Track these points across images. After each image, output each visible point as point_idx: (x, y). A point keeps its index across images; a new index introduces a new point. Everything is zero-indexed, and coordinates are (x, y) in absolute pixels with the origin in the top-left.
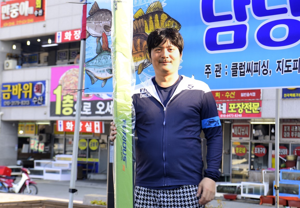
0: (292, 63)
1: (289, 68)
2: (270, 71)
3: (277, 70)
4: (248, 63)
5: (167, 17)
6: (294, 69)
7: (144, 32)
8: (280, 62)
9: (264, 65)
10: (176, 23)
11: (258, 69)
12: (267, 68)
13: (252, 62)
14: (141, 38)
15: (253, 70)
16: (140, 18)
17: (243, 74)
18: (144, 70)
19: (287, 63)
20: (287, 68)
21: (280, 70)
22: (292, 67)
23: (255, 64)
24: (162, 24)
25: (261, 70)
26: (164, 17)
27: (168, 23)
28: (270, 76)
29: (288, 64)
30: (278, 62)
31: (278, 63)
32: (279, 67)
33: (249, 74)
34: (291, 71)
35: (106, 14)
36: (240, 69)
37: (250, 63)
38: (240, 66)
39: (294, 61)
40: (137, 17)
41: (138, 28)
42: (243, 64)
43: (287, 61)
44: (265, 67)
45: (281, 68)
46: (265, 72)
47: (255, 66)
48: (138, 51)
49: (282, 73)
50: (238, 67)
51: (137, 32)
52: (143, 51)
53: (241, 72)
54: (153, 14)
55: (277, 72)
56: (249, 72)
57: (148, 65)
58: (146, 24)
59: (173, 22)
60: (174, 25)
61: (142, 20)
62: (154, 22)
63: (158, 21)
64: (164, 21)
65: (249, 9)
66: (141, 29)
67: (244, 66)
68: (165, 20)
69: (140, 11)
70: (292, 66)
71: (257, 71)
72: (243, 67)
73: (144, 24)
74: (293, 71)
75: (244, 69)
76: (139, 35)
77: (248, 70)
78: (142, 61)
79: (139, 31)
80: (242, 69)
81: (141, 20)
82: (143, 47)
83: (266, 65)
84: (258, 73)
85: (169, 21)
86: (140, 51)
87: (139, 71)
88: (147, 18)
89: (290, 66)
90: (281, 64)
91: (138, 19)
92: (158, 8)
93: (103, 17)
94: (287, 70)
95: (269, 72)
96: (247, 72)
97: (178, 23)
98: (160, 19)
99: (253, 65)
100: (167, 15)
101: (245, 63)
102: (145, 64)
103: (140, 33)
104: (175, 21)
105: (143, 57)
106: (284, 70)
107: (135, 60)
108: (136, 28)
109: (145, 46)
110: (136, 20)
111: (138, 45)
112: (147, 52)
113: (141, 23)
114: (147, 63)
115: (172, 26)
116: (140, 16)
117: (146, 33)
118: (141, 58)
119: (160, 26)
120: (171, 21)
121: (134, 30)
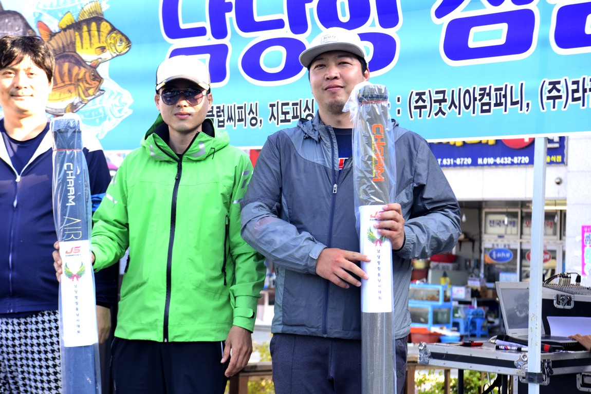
0: (290, 108)
1: (287, 115)
2: (261, 120)
3: (270, 119)
4: (228, 107)
5: (109, 28)
6: (294, 117)
7: (75, 52)
8: (274, 105)
9: (251, 110)
10: (124, 39)
11: (244, 117)
12: (257, 115)
13: (235, 105)
14: (70, 62)
15: (237, 118)
16: (69, 27)
17: (222, 124)
19: (284, 107)
20: (284, 116)
21: (275, 118)
22: (291, 115)
23: (238, 108)
24: (103, 39)
25: (248, 118)
26: (105, 27)
27: (112, 38)
28: (260, 128)
29: (285, 109)
30: (271, 105)
31: (271, 108)
32: (273, 115)
33: (230, 124)
34: (289, 121)
35: (15, 19)
36: (218, 116)
37: (231, 107)
38: (218, 112)
39: (293, 104)
40: (64, 26)
41: (65, 44)
42: (222, 108)
43: (283, 104)
44: (253, 113)
45: (276, 116)
46: (254, 122)
47: (239, 111)
48: (66, 83)
49: (278, 124)
50: (215, 113)
51: (64, 51)
52: (73, 82)
53: (219, 122)
54: (88, 22)
55: (270, 122)
56: (230, 121)
57: (80, 107)
58: (78, 38)
59: (119, 36)
60: (121, 41)
61: (72, 31)
62: (90, 35)
63: (96, 33)
64: (106, 35)
65: (231, 19)
66: (71, 46)
67: (223, 111)
68: (107, 32)
69: (69, 16)
70: (290, 113)
71: (242, 120)
72: (222, 113)
73: (75, 39)
74: (292, 120)
75: (224, 117)
76: (66, 56)
77: (230, 119)
78: (71, 101)
79: (67, 50)
80: (220, 116)
81: (70, 31)
82: (73, 77)
83: (254, 111)
84: (244, 122)
85: (114, 35)
86: (69, 83)
88: (79, 28)
89: (288, 113)
90: (275, 108)
91: (65, 30)
92: (96, 12)
93: (10, 24)
94: (284, 119)
95: (259, 121)
96: (227, 121)
97: (127, 39)
98: (99, 31)
99: (237, 111)
100: (111, 25)
101: (224, 106)
102: (75, 104)
103: (69, 53)
104: (123, 35)
105: (74, 94)
106: (280, 119)
107: (62, 97)
108: (63, 44)
109: (75, 76)
110: (62, 32)
111: (65, 73)
112: (79, 85)
113: (71, 37)
114: (79, 104)
115: (118, 44)
116: (68, 24)
117: (77, 54)
118: (70, 94)
119: (99, 42)
120: (116, 34)
121: (59, 48)
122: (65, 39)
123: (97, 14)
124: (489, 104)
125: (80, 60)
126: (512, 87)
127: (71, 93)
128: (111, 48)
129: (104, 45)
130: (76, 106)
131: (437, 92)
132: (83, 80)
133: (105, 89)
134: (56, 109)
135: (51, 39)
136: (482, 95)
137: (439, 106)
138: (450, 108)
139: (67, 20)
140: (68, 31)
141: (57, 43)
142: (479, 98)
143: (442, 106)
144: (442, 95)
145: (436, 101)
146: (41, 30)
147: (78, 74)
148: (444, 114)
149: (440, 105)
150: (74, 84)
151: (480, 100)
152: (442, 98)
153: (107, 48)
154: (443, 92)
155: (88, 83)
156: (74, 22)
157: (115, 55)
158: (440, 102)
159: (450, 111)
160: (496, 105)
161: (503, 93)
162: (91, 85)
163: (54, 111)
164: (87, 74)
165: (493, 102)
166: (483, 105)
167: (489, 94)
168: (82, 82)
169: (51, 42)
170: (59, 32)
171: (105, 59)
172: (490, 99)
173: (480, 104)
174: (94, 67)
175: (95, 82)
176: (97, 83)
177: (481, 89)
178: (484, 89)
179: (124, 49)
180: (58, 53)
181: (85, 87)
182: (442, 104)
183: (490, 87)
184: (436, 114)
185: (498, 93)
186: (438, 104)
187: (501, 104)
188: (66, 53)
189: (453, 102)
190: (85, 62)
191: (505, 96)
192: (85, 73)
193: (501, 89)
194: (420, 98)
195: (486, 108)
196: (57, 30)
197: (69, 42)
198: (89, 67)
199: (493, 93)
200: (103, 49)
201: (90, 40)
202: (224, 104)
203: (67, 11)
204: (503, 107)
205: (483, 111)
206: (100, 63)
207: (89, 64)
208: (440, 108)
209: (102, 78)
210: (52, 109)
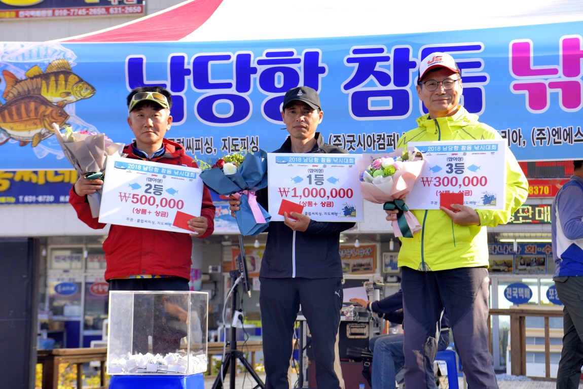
0: (239, 142)
1: (237, 147)
2: (215, 150)
3: (223, 149)
4: (187, 140)
5: (77, 79)
6: (242, 148)
7: (40, 95)
8: (226, 140)
9: (207, 143)
10: (89, 87)
11: (200, 147)
12: (211, 146)
13: (193, 139)
14: (35, 101)
15: (195, 147)
16: (36, 77)
18: (42, 142)
19: (234, 141)
20: (234, 147)
21: (227, 149)
22: (240, 146)
23: (196, 141)
24: (69, 87)
25: (204, 148)
26: (72, 79)
27: (79, 87)
28: (215, 155)
30: (223, 140)
32: (225, 146)
33: (189, 151)
34: (238, 150)
37: (190, 140)
39: (242, 140)
41: (30, 89)
42: (182, 140)
43: (233, 140)
45: (228, 147)
46: (209, 150)
47: (197, 143)
48: (31, 118)
49: (229, 153)
51: (29, 94)
52: (39, 117)
54: (56, 74)
55: (223, 151)
57: (48, 136)
58: (44, 85)
59: (86, 86)
60: (86, 89)
61: (39, 80)
62: (57, 83)
63: (63, 82)
64: (73, 84)
65: (189, 80)
66: (36, 90)
67: (183, 142)
68: (74, 82)
69: (36, 68)
71: (199, 149)
73: (41, 86)
74: (241, 150)
76: (32, 97)
77: (189, 148)
78: (38, 131)
79: (32, 93)
81: (37, 79)
82: (40, 114)
83: (210, 143)
84: (200, 151)
85: (80, 85)
86: (35, 117)
87: (33, 143)
88: (46, 78)
89: (237, 145)
90: (227, 142)
91: (32, 78)
92: (64, 67)
94: (234, 149)
95: (213, 150)
97: (93, 88)
98: (66, 81)
99: (194, 142)
100: (79, 77)
102: (42, 134)
103: (34, 95)
104: (89, 85)
105: (39, 126)
106: (231, 149)
107: (27, 128)
108: (28, 88)
109: (42, 112)
110: (29, 80)
111: (31, 110)
112: (45, 120)
113: (37, 84)
114: (46, 134)
115: (83, 91)
116: (36, 74)
117: (42, 96)
118: (35, 126)
119: (66, 89)
120: (83, 84)
121: (25, 91)
122: (31, 85)
123: (65, 69)
124: (384, 145)
125: (46, 101)
126: (398, 135)
127: (37, 125)
128: (76, 94)
129: (70, 91)
130: (44, 135)
131: (348, 136)
132: (50, 116)
133: (71, 123)
134: (23, 137)
135: (16, 84)
136: (379, 139)
137: (350, 145)
138: (358, 146)
139: (34, 71)
140: (35, 79)
141: (22, 87)
142: (377, 140)
143: (352, 145)
144: (352, 138)
145: (348, 141)
146: (6, 77)
147: (44, 112)
148: (354, 149)
149: (351, 143)
150: (39, 119)
151: (378, 142)
152: (352, 140)
153: (72, 93)
154: (353, 136)
155: (54, 118)
156: (41, 73)
157: (79, 98)
158: (351, 142)
159: (358, 148)
160: (388, 145)
161: (392, 138)
162: (57, 120)
163: (21, 138)
164: (54, 112)
165: (386, 143)
166: (379, 145)
167: (384, 139)
168: (48, 118)
169: (16, 86)
170: (26, 80)
171: (71, 101)
172: (384, 142)
173: (378, 144)
174: (61, 106)
175: (61, 118)
176: (63, 119)
177: (378, 136)
178: (380, 136)
179: (88, 94)
180: (22, 94)
181: (50, 121)
182: (353, 143)
183: (384, 134)
184: (349, 149)
185: (389, 138)
186: (350, 143)
187: (391, 145)
188: (30, 95)
189: (360, 142)
190: (51, 103)
191: (394, 140)
192: (52, 111)
193: (391, 136)
194: (337, 139)
195: (381, 146)
196: (24, 78)
197: (35, 87)
198: (56, 107)
199: (386, 138)
200: (68, 94)
201: (57, 87)
202: (184, 138)
203: (34, 65)
204: (393, 146)
205: (380, 148)
206: (66, 104)
207: (55, 104)
208: (351, 146)
209: (68, 115)
210: (19, 137)
